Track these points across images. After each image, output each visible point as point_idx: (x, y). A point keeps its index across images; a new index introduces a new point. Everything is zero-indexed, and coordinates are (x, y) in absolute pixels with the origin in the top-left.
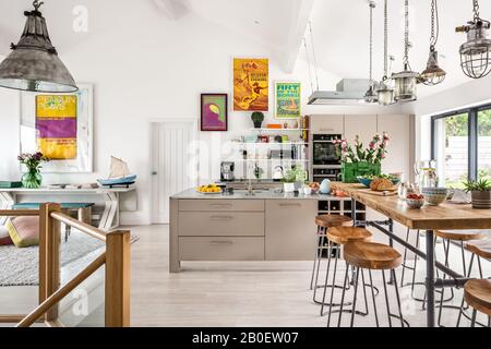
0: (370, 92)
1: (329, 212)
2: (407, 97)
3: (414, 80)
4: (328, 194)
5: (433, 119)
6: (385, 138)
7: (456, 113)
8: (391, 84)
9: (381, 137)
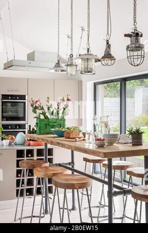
0: (58, 65)
1: (25, 158)
2: (89, 72)
3: (94, 60)
4: (23, 144)
5: (95, 85)
6: (68, 100)
7: (112, 81)
8: (79, 62)
9: (65, 99)
